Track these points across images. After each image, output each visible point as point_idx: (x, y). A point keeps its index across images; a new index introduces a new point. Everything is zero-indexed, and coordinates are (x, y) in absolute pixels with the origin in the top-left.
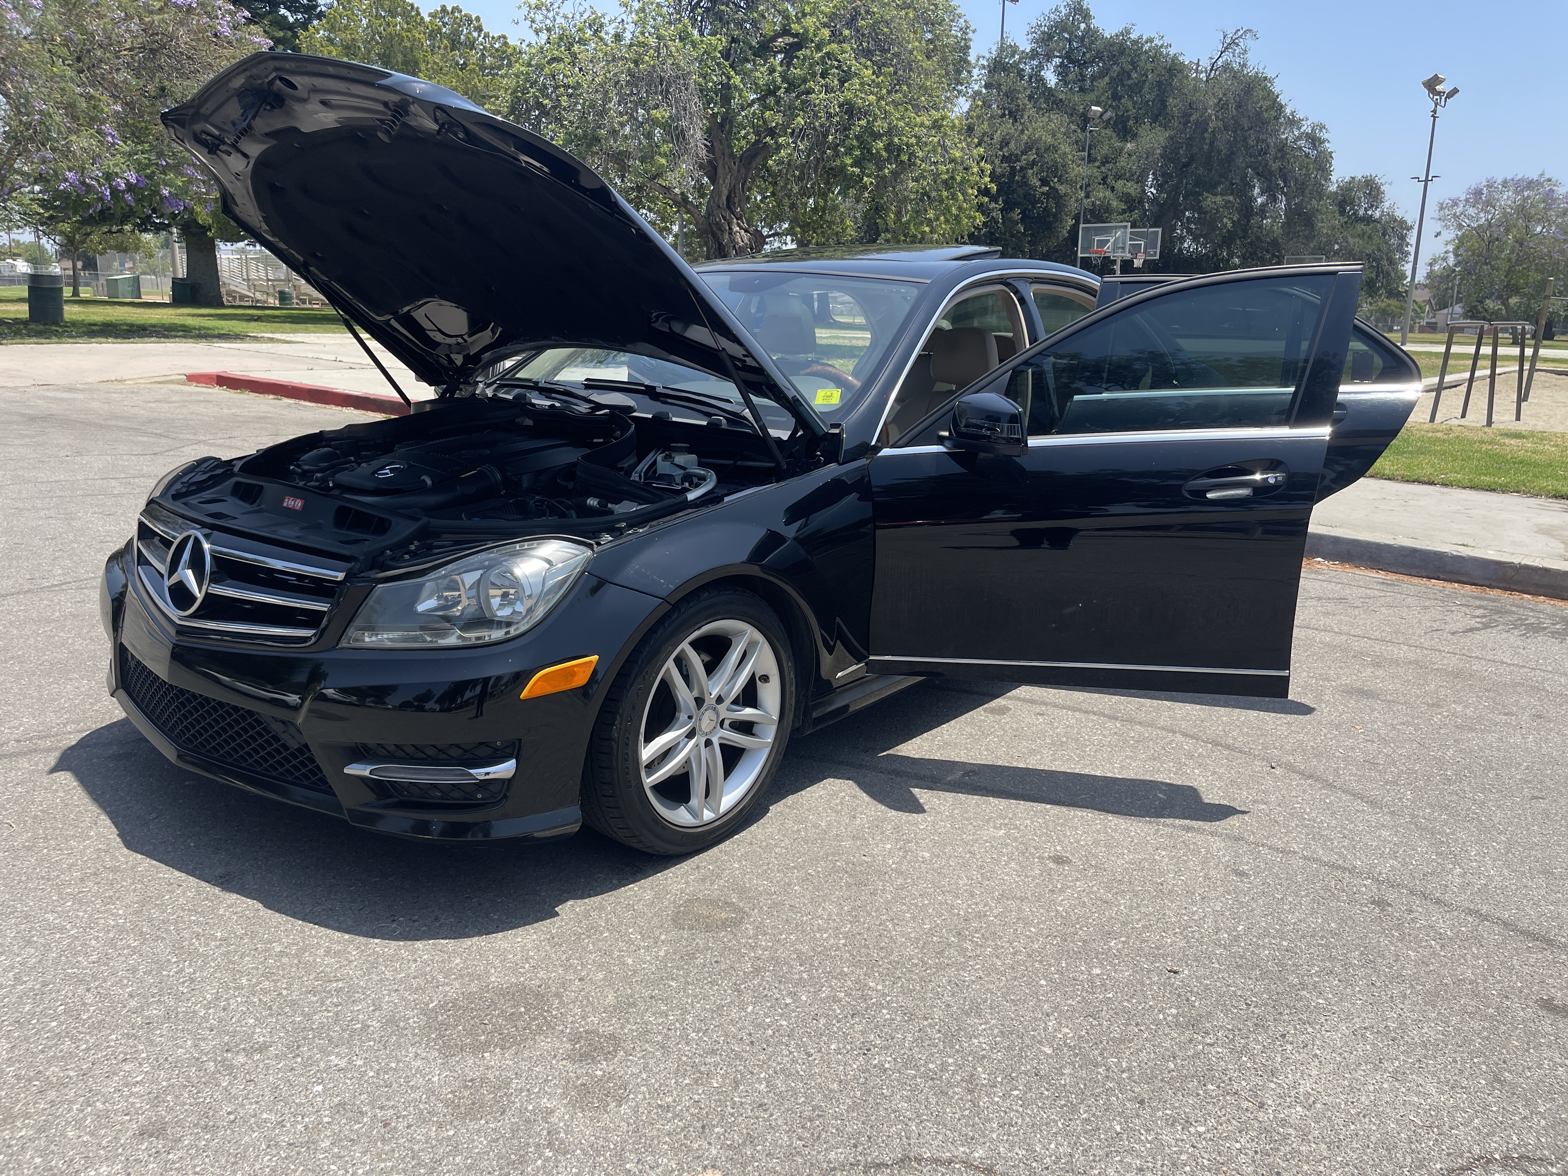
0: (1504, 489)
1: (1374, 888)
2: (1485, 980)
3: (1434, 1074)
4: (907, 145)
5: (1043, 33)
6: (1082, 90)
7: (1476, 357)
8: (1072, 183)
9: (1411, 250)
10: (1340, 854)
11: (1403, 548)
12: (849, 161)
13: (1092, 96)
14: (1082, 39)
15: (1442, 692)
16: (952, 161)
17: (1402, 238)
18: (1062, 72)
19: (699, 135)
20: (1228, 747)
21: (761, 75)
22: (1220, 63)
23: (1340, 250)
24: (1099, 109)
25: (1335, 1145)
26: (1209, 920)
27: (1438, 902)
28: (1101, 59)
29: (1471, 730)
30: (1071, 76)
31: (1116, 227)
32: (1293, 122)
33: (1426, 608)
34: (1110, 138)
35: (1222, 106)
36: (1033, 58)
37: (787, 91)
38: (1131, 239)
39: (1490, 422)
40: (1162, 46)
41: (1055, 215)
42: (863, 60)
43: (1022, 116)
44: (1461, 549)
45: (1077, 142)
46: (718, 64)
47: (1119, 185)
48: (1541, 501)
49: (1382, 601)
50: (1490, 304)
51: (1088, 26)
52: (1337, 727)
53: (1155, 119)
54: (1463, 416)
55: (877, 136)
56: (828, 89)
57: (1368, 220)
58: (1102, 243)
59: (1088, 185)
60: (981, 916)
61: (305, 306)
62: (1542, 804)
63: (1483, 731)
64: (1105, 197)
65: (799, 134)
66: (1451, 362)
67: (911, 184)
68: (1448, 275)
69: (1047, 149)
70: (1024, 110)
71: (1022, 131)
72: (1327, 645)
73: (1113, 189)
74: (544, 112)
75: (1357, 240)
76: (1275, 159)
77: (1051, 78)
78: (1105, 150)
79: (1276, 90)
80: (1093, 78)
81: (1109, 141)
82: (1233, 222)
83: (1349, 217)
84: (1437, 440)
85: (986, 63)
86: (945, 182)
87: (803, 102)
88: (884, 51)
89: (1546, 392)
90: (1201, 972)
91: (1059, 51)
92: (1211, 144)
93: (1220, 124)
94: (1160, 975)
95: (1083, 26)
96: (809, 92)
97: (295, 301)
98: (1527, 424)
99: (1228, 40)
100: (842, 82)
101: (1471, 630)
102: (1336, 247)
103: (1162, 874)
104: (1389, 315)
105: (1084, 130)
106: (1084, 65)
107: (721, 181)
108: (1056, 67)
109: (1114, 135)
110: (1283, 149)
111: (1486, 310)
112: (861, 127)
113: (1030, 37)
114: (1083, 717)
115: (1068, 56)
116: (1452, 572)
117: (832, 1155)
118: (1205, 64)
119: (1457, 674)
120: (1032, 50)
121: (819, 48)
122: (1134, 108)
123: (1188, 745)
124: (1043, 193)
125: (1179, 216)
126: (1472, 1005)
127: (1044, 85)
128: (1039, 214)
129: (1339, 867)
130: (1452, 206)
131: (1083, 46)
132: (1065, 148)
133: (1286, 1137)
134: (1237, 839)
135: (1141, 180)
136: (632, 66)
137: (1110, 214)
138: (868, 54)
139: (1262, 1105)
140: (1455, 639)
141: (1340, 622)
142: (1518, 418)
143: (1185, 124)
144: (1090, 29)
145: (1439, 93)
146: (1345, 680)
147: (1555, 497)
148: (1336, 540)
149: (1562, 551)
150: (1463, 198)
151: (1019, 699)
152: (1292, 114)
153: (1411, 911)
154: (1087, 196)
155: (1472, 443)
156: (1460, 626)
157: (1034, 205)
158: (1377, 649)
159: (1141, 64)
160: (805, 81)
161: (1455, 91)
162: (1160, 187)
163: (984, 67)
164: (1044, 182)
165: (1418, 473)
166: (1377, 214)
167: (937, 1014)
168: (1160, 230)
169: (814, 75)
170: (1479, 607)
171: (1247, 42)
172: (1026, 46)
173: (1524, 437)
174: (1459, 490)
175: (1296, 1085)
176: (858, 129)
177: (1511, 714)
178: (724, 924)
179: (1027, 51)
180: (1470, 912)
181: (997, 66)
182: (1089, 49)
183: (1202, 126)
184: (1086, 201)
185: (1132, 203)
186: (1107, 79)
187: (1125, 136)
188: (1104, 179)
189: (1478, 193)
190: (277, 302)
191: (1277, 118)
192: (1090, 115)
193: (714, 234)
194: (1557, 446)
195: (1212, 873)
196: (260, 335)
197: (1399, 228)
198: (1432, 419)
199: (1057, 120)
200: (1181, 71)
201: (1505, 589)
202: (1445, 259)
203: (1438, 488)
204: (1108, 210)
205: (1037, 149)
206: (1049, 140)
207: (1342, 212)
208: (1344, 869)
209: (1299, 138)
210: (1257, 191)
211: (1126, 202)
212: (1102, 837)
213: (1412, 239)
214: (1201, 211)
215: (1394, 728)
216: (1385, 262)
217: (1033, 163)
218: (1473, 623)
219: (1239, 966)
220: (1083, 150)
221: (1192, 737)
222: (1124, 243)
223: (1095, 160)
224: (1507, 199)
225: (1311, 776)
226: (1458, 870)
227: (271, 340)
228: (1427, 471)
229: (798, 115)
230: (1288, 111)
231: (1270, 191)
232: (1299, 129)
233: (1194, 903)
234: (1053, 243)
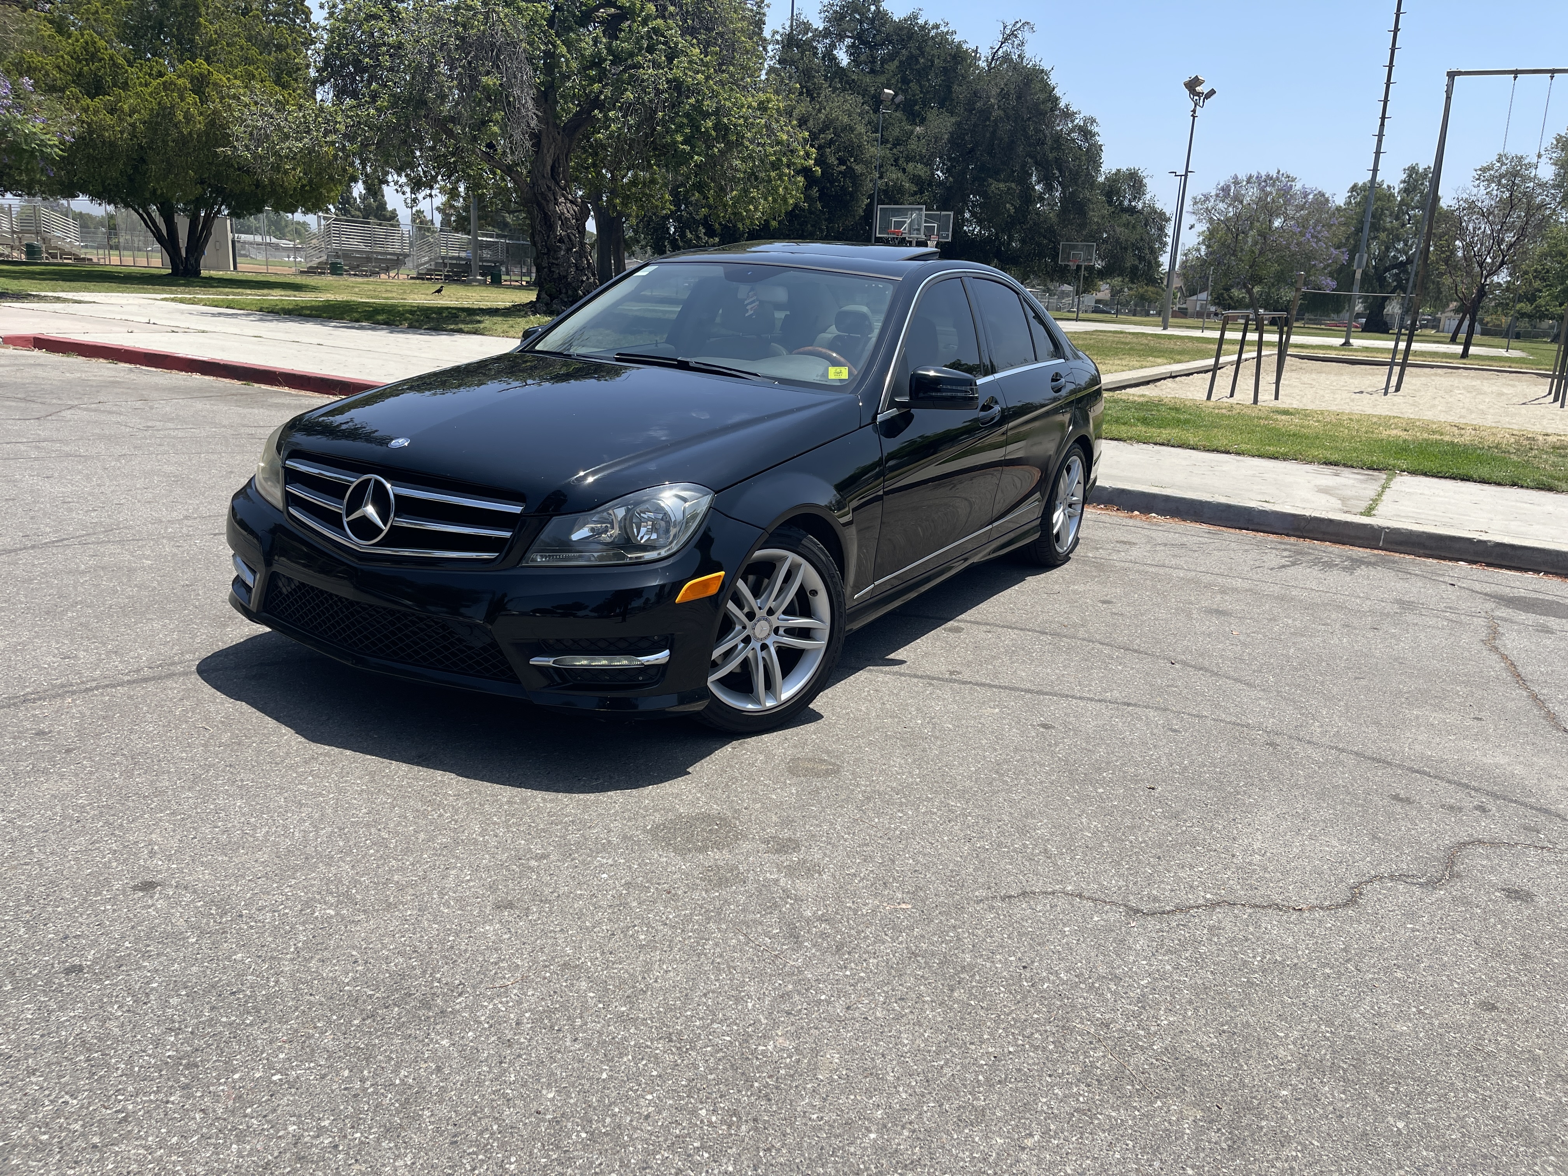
0: (1285, 458)
1: (1265, 735)
2: (1352, 785)
3: (1335, 836)
4: (735, 125)
5: (836, 12)
6: (872, 71)
7: (1243, 342)
8: (867, 163)
9: (1169, 240)
10: (1237, 717)
11: (1219, 505)
12: (679, 138)
13: (882, 79)
14: (872, 21)
15: (1275, 611)
16: (779, 143)
17: (1161, 229)
18: (853, 51)
19: (530, 104)
20: (1136, 651)
21: (587, 46)
22: (1000, 53)
23: (1108, 238)
24: (891, 92)
25: (1286, 873)
26: (1164, 759)
27: (1309, 742)
28: (890, 42)
29: (1303, 636)
30: (863, 58)
31: (912, 209)
32: (1068, 115)
33: (1246, 551)
34: (901, 121)
35: (1004, 95)
36: (825, 37)
37: (613, 63)
38: (926, 222)
39: (1256, 401)
40: (947, 32)
41: (851, 194)
42: (689, 38)
43: (819, 94)
44: (1265, 505)
45: (869, 123)
46: (544, 32)
47: (910, 167)
48: (1315, 467)
49: (1213, 546)
50: (1236, 293)
51: (878, 8)
52: (1209, 635)
53: (942, 105)
54: (1232, 395)
55: (706, 115)
56: (656, 65)
57: (1132, 210)
58: (899, 224)
59: (881, 166)
60: (1007, 761)
61: (55, 261)
62: (1363, 682)
63: (1311, 636)
64: (898, 179)
65: (628, 109)
66: (1224, 347)
67: (737, 163)
68: (1203, 263)
69: (844, 129)
70: (820, 88)
71: (819, 111)
72: (1182, 579)
73: (904, 170)
74: (361, 69)
75: (1123, 229)
76: (1052, 149)
77: (843, 57)
78: (896, 132)
79: (1052, 82)
80: (883, 61)
81: (899, 125)
82: (1015, 208)
83: (1116, 207)
84: (1223, 415)
85: (779, 38)
86: (772, 164)
87: (631, 76)
88: (709, 30)
89: (1294, 374)
90: (1169, 788)
91: (851, 32)
92: (994, 133)
93: (1001, 113)
94: (1143, 790)
95: (873, 8)
96: (637, 66)
97: (44, 255)
98: (1285, 402)
99: (1008, 32)
100: (670, 60)
101: (1284, 566)
102: (1105, 235)
103: (1121, 733)
104: (1146, 300)
105: (876, 111)
106: (873, 47)
107: (545, 151)
108: (848, 47)
109: (904, 118)
110: (1058, 138)
111: (1231, 298)
112: (691, 105)
113: (822, 15)
114: (1022, 633)
115: (859, 37)
116: (1258, 524)
117: (977, 893)
118: (985, 53)
119: (1282, 598)
120: (825, 29)
121: (645, 23)
122: (921, 92)
123: (1107, 650)
124: (840, 172)
125: (965, 200)
126: (1348, 799)
127: (837, 65)
128: (836, 192)
129: (1238, 724)
130: (1205, 201)
131: (874, 28)
132: (861, 128)
133: (1254, 871)
134: (1165, 710)
135: (929, 163)
136: (461, 30)
137: (903, 195)
138: (691, 31)
139: (1233, 856)
140: (1274, 573)
141: (1186, 562)
142: (1277, 398)
143: (970, 111)
144: (879, 11)
145: (1199, 94)
146: (1204, 604)
147: (1325, 463)
148: (1167, 498)
149: (1340, 506)
150: (1213, 193)
151: (966, 621)
152: (1067, 106)
153: (1293, 749)
154: (881, 177)
155: (1251, 418)
156: (1274, 564)
157: (832, 183)
158: (1220, 580)
159: (927, 49)
160: (631, 55)
161: (1212, 92)
162: (948, 171)
163: (777, 42)
164: (842, 161)
165: (1216, 443)
166: (1140, 206)
167: (1006, 818)
168: (952, 213)
169: (640, 49)
170: (1285, 550)
171: (1024, 34)
172: (818, 24)
173: (1291, 414)
174: (1249, 458)
175: (1250, 844)
176: (687, 107)
177: (1327, 624)
178: (827, 773)
179: (821, 29)
180: (1332, 748)
181: (790, 42)
182: (879, 32)
183: (985, 113)
184: (879, 182)
185: (923, 185)
186: (896, 63)
187: (914, 120)
188: (896, 160)
189: (1225, 189)
190: (23, 256)
191: (1052, 110)
192: (883, 97)
193: (539, 205)
194: (1318, 421)
195: (1155, 731)
196: (43, 294)
197: (1157, 219)
198: (1209, 398)
199: (852, 100)
200: (964, 59)
201: (1299, 537)
202: (1198, 250)
203: (1232, 456)
204: (900, 190)
205: (835, 128)
206: (846, 119)
207: (1110, 202)
208: (1243, 726)
209: (1072, 131)
210: (1034, 178)
211: (917, 185)
212: (1069, 711)
213: (1170, 230)
214: (984, 194)
215: (1248, 636)
216: (1147, 251)
217: (831, 142)
218: (1284, 561)
219: (1193, 784)
220: (876, 131)
221: (1107, 645)
222: (919, 225)
223: (887, 141)
224: (1251, 194)
225: (1201, 669)
226: (1317, 724)
227: (58, 299)
228: (1223, 443)
229: (626, 90)
230: (1062, 105)
231: (1047, 180)
232: (1072, 121)
233: (1149, 749)
234: (850, 222)
